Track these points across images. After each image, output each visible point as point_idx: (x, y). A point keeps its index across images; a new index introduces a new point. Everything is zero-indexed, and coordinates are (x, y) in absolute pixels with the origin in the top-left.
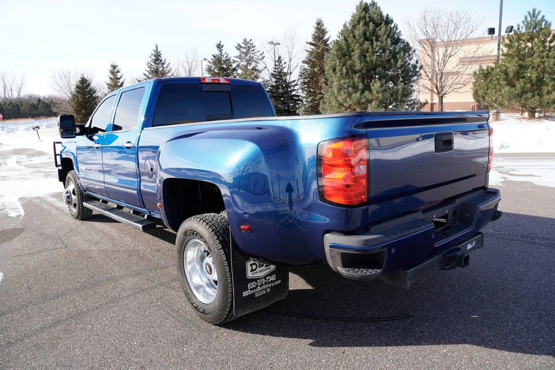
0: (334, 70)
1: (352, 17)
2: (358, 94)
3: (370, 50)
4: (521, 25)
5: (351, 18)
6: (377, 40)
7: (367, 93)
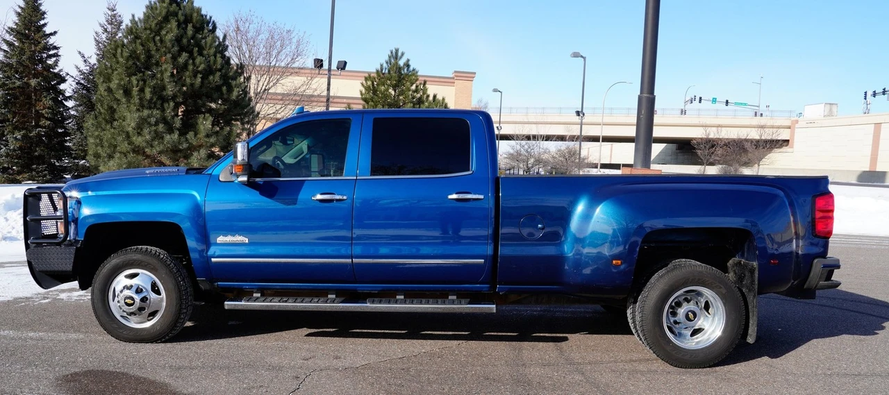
0: (127, 93)
1: (147, 7)
2: (176, 136)
3: (191, 67)
4: (385, 65)
5: (145, 10)
6: (201, 54)
7: (190, 135)
